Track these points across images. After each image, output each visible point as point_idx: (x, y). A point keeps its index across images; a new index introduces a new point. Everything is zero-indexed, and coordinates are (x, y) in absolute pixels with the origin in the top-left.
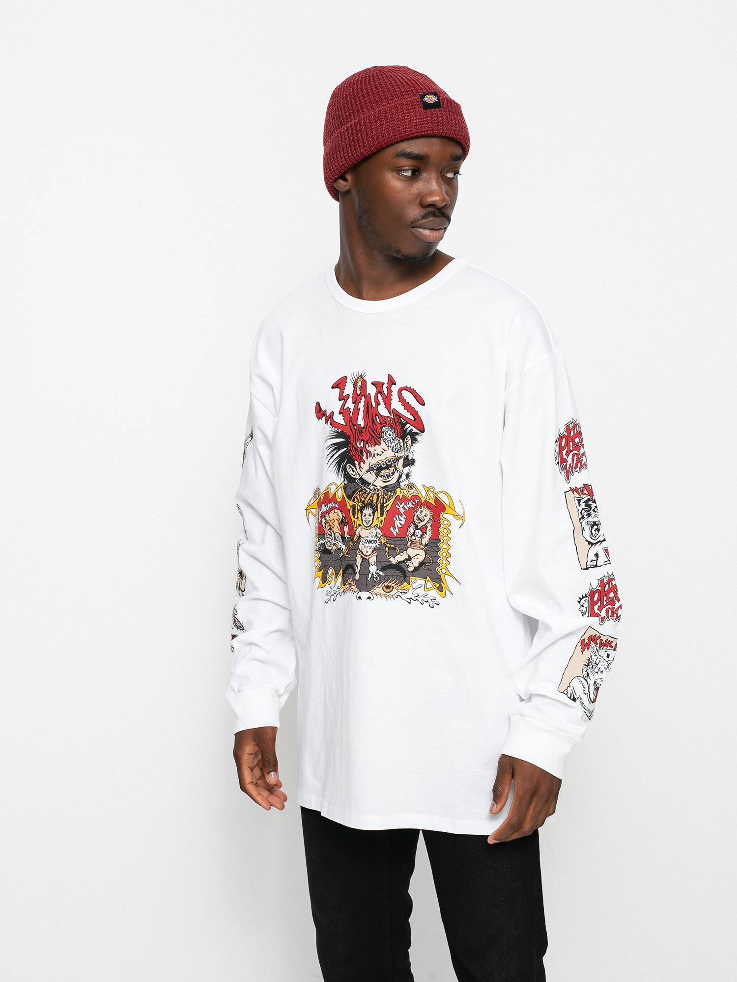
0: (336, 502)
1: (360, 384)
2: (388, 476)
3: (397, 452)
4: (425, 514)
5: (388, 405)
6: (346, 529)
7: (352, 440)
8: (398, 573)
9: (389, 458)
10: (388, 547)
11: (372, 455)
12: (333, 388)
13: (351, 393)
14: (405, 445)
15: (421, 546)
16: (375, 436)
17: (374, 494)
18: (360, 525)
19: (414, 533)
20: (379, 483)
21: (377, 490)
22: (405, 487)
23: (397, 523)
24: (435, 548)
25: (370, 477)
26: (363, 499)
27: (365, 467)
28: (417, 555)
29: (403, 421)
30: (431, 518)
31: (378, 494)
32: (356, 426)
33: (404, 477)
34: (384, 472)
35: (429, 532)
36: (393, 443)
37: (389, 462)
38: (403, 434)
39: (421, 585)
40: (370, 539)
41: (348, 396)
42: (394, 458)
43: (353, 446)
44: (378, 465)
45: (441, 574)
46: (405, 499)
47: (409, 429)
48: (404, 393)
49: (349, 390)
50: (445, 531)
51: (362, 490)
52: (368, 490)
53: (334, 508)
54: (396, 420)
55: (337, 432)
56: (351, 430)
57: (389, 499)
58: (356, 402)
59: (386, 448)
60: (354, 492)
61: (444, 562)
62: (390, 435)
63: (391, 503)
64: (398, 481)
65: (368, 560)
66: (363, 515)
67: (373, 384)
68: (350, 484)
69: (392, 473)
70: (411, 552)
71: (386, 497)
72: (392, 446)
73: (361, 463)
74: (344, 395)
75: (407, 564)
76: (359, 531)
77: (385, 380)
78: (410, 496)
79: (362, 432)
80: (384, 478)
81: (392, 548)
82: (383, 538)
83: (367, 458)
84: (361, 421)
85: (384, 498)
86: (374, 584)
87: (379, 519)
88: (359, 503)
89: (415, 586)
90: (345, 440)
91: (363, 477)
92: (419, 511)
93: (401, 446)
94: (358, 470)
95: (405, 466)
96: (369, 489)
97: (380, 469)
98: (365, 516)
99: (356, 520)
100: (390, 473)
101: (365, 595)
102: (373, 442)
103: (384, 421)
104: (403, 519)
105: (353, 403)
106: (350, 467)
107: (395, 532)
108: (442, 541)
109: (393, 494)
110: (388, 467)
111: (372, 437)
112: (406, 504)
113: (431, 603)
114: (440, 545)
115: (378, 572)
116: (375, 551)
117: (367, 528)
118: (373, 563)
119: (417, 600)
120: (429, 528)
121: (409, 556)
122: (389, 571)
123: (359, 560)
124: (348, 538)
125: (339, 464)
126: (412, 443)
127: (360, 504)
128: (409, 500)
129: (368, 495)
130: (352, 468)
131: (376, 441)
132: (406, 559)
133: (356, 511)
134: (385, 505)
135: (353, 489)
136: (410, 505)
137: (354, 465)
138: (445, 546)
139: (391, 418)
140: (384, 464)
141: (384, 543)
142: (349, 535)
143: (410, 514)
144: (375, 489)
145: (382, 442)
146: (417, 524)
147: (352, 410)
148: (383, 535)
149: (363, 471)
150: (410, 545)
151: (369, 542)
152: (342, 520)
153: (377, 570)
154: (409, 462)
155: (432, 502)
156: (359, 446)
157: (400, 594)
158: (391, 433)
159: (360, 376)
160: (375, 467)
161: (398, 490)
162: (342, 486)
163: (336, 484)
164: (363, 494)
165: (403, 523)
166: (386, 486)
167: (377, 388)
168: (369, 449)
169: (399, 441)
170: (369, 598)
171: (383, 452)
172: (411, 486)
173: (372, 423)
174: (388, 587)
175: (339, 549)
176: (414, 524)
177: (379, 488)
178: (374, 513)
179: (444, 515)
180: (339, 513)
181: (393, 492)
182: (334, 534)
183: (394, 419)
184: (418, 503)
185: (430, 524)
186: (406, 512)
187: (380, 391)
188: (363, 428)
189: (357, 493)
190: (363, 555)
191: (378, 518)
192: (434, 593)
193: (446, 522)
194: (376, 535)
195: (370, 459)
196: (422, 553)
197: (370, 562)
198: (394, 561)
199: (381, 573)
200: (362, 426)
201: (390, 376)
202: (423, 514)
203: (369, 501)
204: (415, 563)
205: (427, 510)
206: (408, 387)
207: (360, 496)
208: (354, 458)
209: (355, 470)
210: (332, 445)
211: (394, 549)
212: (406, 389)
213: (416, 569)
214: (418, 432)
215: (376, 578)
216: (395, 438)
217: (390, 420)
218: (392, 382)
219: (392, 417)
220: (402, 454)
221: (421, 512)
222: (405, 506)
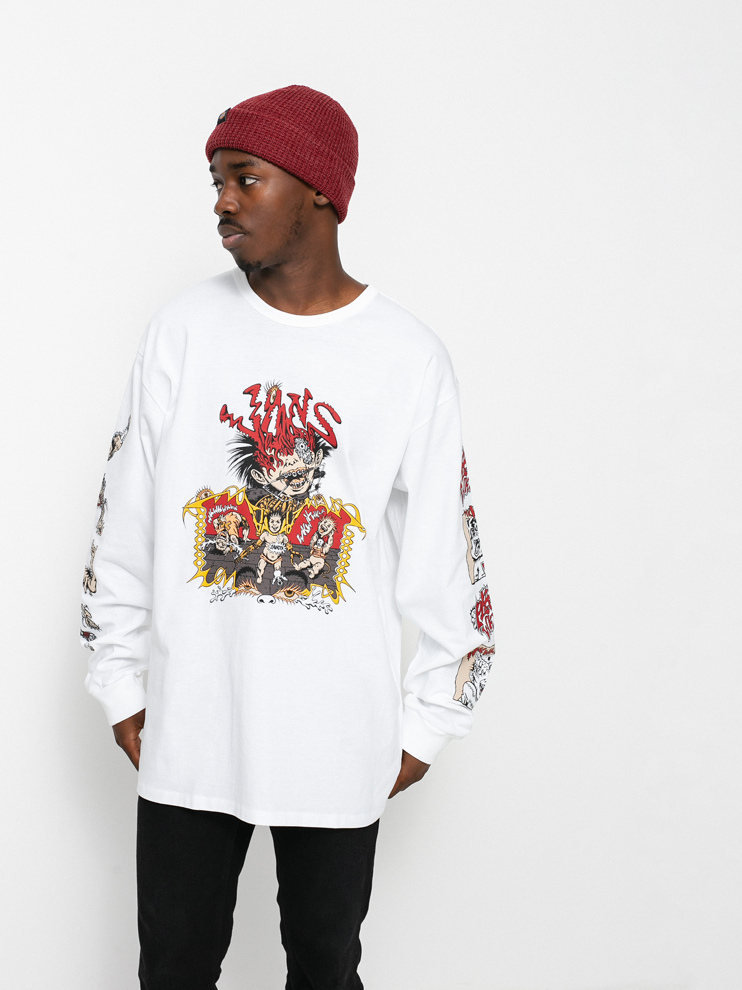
0: (234, 504)
1: (274, 393)
2: (298, 486)
3: (308, 464)
4: (329, 524)
5: (303, 418)
6: (246, 532)
7: (260, 447)
8: (300, 579)
9: (300, 469)
10: (293, 554)
11: (284, 464)
12: (244, 393)
13: (264, 401)
14: (317, 457)
15: (322, 555)
16: (288, 446)
17: (284, 502)
18: (265, 530)
19: (317, 542)
20: (290, 492)
21: (286, 498)
22: (314, 498)
23: (303, 532)
24: (334, 558)
25: (280, 485)
26: (271, 506)
27: (275, 475)
28: (317, 563)
29: (317, 434)
30: (334, 529)
31: (287, 502)
32: (266, 433)
33: (313, 488)
34: (295, 482)
35: (330, 542)
36: (305, 455)
37: (300, 472)
38: (315, 447)
39: (319, 592)
40: (277, 544)
41: (260, 403)
42: (304, 469)
43: (260, 453)
44: (289, 474)
45: (337, 582)
46: (312, 509)
47: (322, 443)
48: (321, 409)
49: (262, 397)
50: (347, 541)
51: (270, 497)
52: (278, 498)
53: (233, 511)
54: (310, 433)
55: (245, 437)
56: (260, 437)
57: (297, 508)
58: (268, 410)
59: (298, 459)
60: (259, 498)
61: (341, 571)
62: (302, 446)
63: (300, 512)
64: (307, 492)
65: (274, 565)
66: (271, 521)
67: (288, 395)
68: (254, 489)
69: (302, 483)
70: (313, 559)
71: (295, 506)
72: (304, 457)
73: (271, 470)
74: (256, 402)
75: (309, 571)
76: (264, 536)
77: (302, 394)
78: (317, 507)
79: (273, 440)
80: (294, 487)
81: (297, 554)
82: (290, 545)
83: (278, 466)
84: (272, 429)
85: (293, 506)
86: (278, 588)
87: (287, 527)
88: (265, 508)
89: (315, 592)
90: (251, 446)
91: (272, 484)
92: (324, 521)
93: (312, 459)
94: (267, 477)
95: (314, 477)
96: (279, 496)
97: (290, 478)
98: (273, 522)
99: (260, 525)
100: (301, 483)
101: (267, 598)
102: (286, 451)
103: (298, 433)
104: (309, 528)
105: (265, 411)
106: (256, 472)
107: (301, 539)
108: (342, 551)
109: (301, 503)
110: (298, 477)
111: (285, 447)
112: (313, 514)
113: (327, 609)
114: (339, 554)
115: (282, 577)
116: (280, 557)
117: (274, 534)
118: (278, 568)
119: (315, 606)
120: (331, 537)
121: (311, 564)
122: (292, 577)
123: (262, 564)
124: (247, 541)
125: (242, 468)
126: (324, 456)
127: (267, 510)
128: (316, 510)
129: (277, 502)
130: (258, 473)
131: (289, 451)
132: (308, 567)
133: (262, 516)
134: (293, 513)
135: (258, 494)
136: (317, 515)
137: (262, 472)
138: (344, 556)
139: (304, 431)
140: (295, 474)
141: (290, 549)
142: (250, 539)
143: (315, 523)
144: (285, 497)
145: (294, 453)
146: (320, 533)
147: (262, 418)
148: (290, 542)
149: (272, 477)
150: (313, 552)
151: (275, 547)
152: (241, 523)
153: (281, 575)
154: (319, 474)
155: (337, 513)
156: (269, 454)
157: (301, 600)
158: (303, 445)
159: (275, 386)
160: (286, 475)
161: (307, 500)
162: (244, 489)
163: (237, 488)
164: (271, 501)
165: (308, 531)
166: (296, 495)
167: (292, 400)
168: (281, 458)
169: (311, 453)
170: (272, 601)
171: (294, 463)
172: (319, 497)
173: (286, 433)
174: (290, 592)
175: (233, 551)
176: (318, 533)
177: (289, 496)
178: (282, 520)
179: (347, 526)
180: (238, 516)
181: (302, 501)
182: (230, 536)
183: (307, 432)
184: (325, 513)
185: (332, 534)
186: (312, 522)
187: (295, 404)
188: (275, 437)
189: (264, 499)
190: (268, 559)
191: (286, 525)
192: (329, 600)
193: (349, 534)
194: (283, 542)
195: (281, 468)
196: (322, 561)
197: (275, 567)
198: (297, 567)
199: (285, 578)
200: (274, 434)
201: (306, 391)
202: (327, 524)
203: (278, 508)
204: (316, 570)
205: (331, 521)
206: (326, 403)
207: (267, 502)
208: (262, 464)
209: (262, 476)
210: (237, 448)
211: (299, 556)
212: (323, 405)
213: (316, 576)
214: (331, 446)
215: (280, 583)
216: (307, 450)
217: (304, 432)
218: (308, 396)
219: (306, 429)
220: (313, 465)
221: (325, 522)
222: (312, 516)
